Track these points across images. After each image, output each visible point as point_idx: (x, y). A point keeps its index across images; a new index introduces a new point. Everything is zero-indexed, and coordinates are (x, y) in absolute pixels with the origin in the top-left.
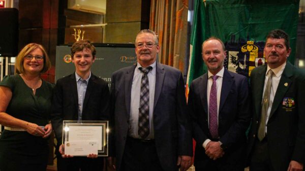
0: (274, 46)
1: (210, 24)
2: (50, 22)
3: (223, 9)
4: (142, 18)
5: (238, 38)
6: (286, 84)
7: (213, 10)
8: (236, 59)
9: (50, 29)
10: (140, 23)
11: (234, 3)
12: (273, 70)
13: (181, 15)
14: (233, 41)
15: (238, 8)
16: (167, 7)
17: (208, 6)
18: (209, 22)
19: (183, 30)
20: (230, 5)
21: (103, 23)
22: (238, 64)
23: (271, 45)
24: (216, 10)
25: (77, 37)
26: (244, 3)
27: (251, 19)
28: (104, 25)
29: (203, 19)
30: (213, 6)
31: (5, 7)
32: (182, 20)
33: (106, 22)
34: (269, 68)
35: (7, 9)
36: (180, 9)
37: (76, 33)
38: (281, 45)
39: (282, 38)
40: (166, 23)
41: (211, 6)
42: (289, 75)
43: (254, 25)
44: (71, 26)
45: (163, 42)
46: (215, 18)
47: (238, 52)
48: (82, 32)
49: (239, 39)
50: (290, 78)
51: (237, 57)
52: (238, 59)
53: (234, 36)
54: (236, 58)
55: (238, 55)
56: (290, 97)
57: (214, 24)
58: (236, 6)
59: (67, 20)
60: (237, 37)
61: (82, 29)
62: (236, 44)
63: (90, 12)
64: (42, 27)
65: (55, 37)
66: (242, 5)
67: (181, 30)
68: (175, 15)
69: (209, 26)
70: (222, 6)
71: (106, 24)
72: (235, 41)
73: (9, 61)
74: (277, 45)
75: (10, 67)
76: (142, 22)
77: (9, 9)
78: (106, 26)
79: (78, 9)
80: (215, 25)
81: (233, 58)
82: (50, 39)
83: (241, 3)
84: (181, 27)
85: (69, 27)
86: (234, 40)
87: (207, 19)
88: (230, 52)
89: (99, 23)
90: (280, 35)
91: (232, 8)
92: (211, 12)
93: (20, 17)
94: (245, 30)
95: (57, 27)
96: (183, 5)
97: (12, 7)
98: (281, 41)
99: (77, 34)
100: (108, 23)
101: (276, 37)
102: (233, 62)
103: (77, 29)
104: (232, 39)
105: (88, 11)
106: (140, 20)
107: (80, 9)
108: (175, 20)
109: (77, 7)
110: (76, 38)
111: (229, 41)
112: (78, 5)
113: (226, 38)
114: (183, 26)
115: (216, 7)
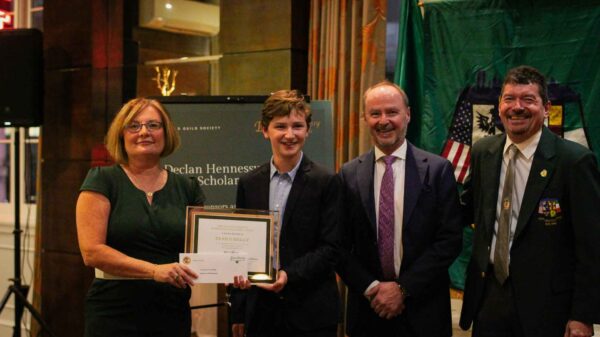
0: (518, 99)
1: (434, 50)
2: (106, 55)
3: (460, 19)
4: (293, 41)
5: (492, 78)
6: (544, 173)
7: (439, 22)
8: (489, 121)
9: (107, 68)
10: (289, 52)
11: (483, 7)
12: (518, 146)
13: (372, 35)
14: (481, 85)
15: (490, 16)
16: (343, 19)
17: (428, 14)
18: (431, 47)
19: (376, 64)
20: (474, 11)
21: (211, 54)
22: (492, 131)
23: (512, 98)
24: (445, 22)
25: (162, 84)
26: (502, 8)
27: (516, 38)
28: (216, 58)
29: (418, 40)
30: (439, 14)
31: (16, 26)
32: (375, 44)
33: (220, 53)
34: (509, 142)
35: (19, 30)
36: (369, 22)
37: (159, 75)
38: (531, 96)
39: (532, 82)
40: (343, 51)
41: (434, 13)
42: (548, 155)
43: (523, 51)
44: (148, 63)
45: (336, 90)
46: (442, 38)
47: (492, 107)
48: (171, 74)
49: (495, 80)
50: (550, 160)
51: (490, 116)
52: (493, 120)
53: (484, 74)
54: (488, 118)
55: (492, 112)
56: (552, 197)
57: (441, 51)
58: (486, 12)
59: (141, 50)
60: (490, 76)
61: (172, 67)
62: (488, 89)
63: (183, 32)
64: (89, 66)
65: (116, 84)
66: (498, 11)
67: (373, 64)
68: (359, 36)
69: (432, 54)
70: (457, 13)
71: (221, 56)
72: (486, 85)
73: (27, 136)
74: (524, 97)
75: (28, 146)
76: (294, 50)
77: (23, 32)
78: (221, 59)
79: (160, 26)
80: (445, 52)
81: (482, 118)
82: (107, 88)
83: (496, 6)
84: (373, 58)
85: (143, 63)
86: (484, 81)
87: (427, 41)
88: (476, 107)
89: (203, 55)
90: (530, 78)
91: (477, 17)
92: (434, 27)
93: (46, 47)
94: (506, 61)
95: (122, 65)
96: (375, 13)
97: (29, 26)
98: (531, 88)
99: (162, 77)
100: (225, 54)
101: (522, 81)
102: (483, 127)
103: (162, 67)
104: (479, 79)
105: (180, 30)
106: (289, 45)
107: (165, 27)
108: (360, 45)
109: (158, 22)
110: (159, 87)
111: (474, 85)
112: (160, 19)
113: (467, 77)
114: (376, 57)
115: (446, 15)
